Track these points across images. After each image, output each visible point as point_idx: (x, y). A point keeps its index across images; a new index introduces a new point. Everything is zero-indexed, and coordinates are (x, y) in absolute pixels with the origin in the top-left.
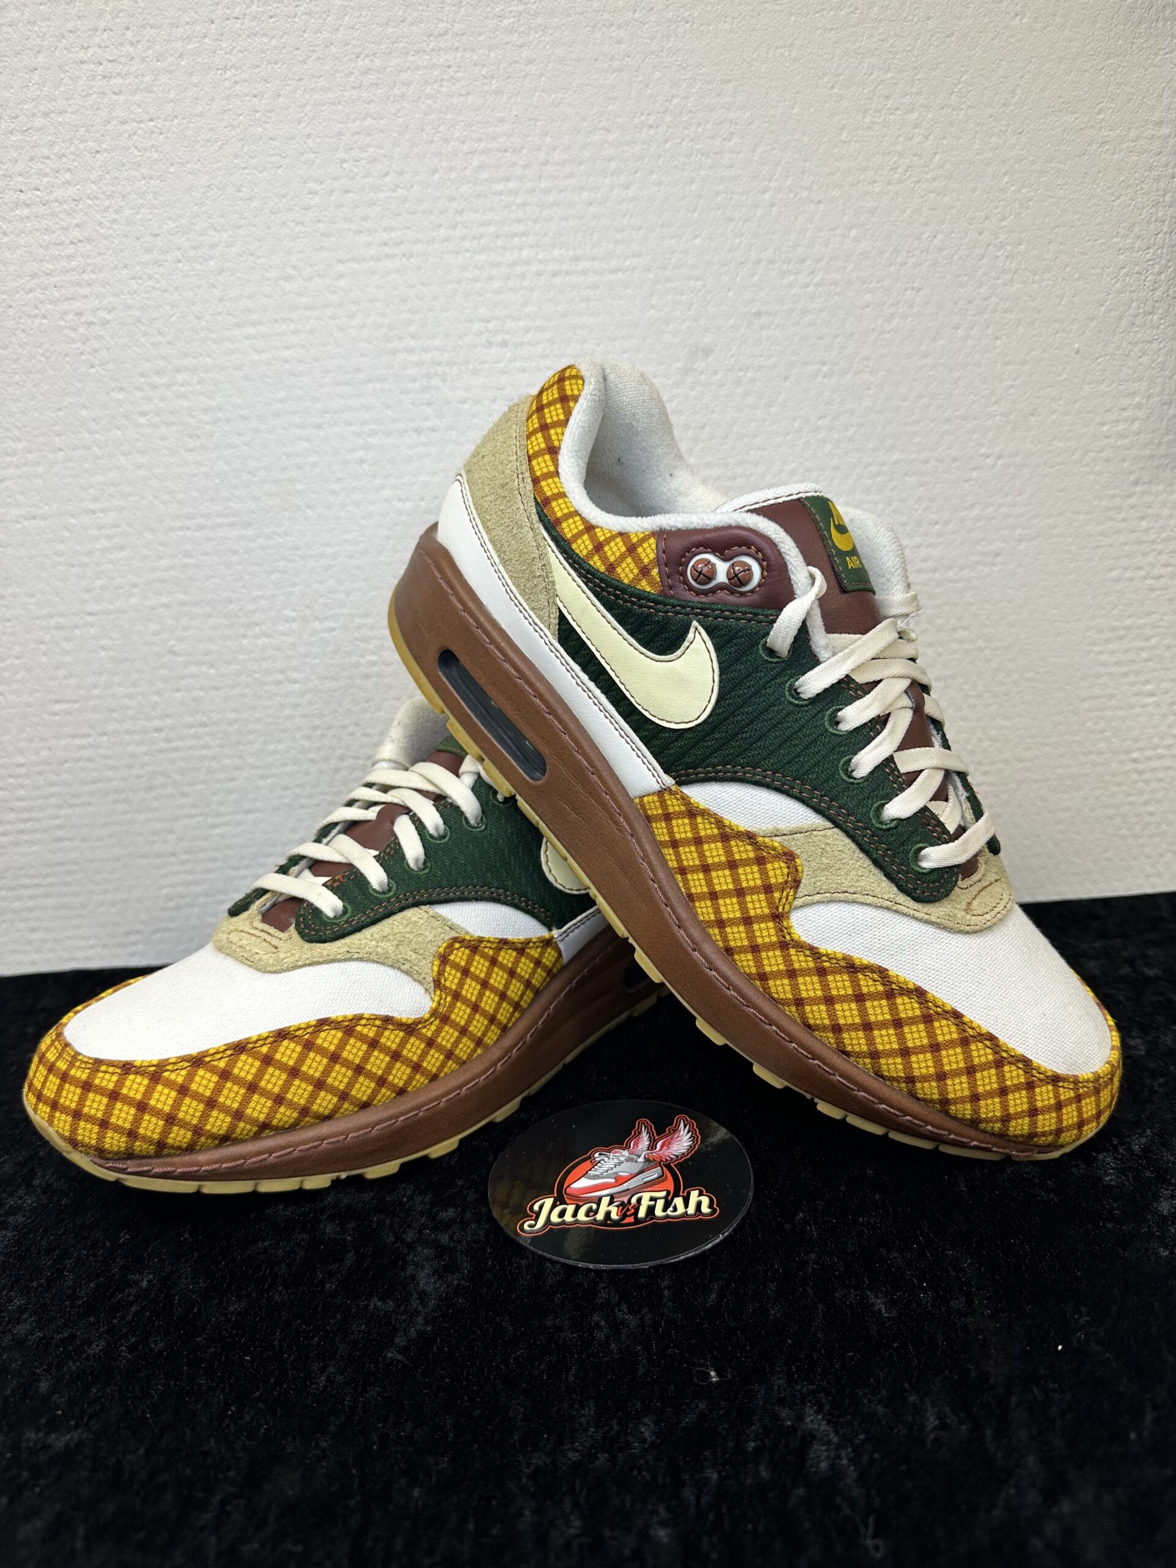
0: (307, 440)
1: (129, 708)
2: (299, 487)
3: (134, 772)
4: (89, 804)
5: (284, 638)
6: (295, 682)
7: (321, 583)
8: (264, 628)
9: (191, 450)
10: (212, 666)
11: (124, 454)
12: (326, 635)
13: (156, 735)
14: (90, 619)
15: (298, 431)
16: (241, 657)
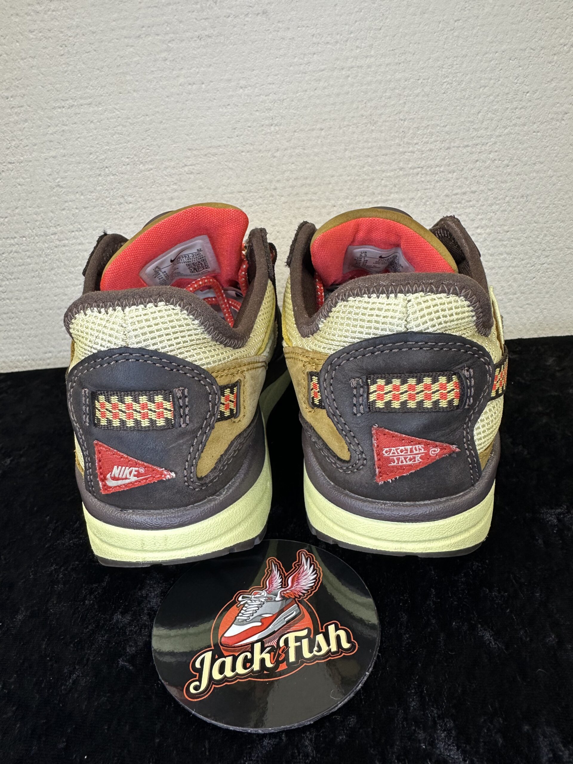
0: (132, 46)
1: (36, 221)
2: (128, 78)
3: (42, 259)
4: (18, 278)
5: (122, 175)
6: (130, 203)
7: (143, 140)
8: (111, 169)
9: (62, 55)
10: (82, 194)
11: (22, 59)
12: (147, 173)
13: (52, 236)
14: (10, 166)
15: (126, 40)
16: (98, 188)
